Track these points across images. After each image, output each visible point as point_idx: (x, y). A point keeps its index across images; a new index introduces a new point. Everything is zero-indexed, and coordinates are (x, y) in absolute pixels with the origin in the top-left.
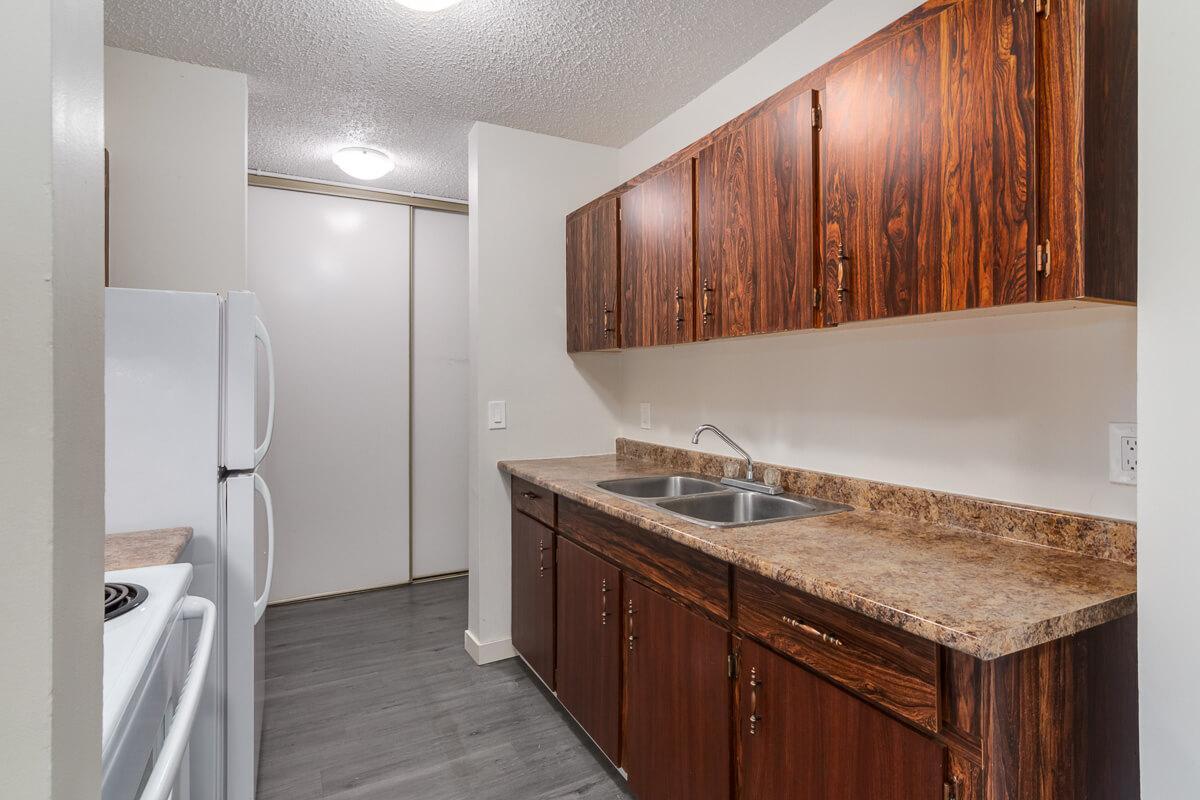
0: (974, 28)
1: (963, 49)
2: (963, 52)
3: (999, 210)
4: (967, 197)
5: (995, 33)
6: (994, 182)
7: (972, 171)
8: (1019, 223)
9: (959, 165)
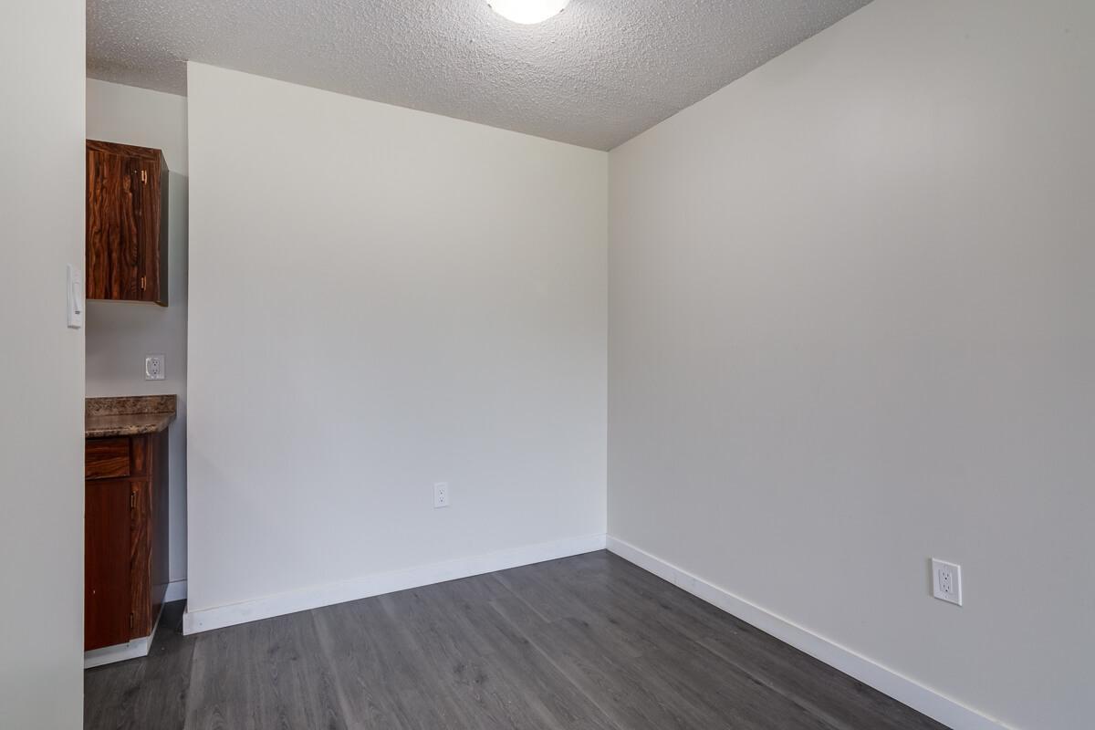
0: (110, 170)
1: (103, 175)
2: (103, 178)
3: (123, 258)
4: (105, 246)
5: (122, 178)
6: (121, 243)
7: (108, 236)
8: (133, 266)
9: (100, 231)
